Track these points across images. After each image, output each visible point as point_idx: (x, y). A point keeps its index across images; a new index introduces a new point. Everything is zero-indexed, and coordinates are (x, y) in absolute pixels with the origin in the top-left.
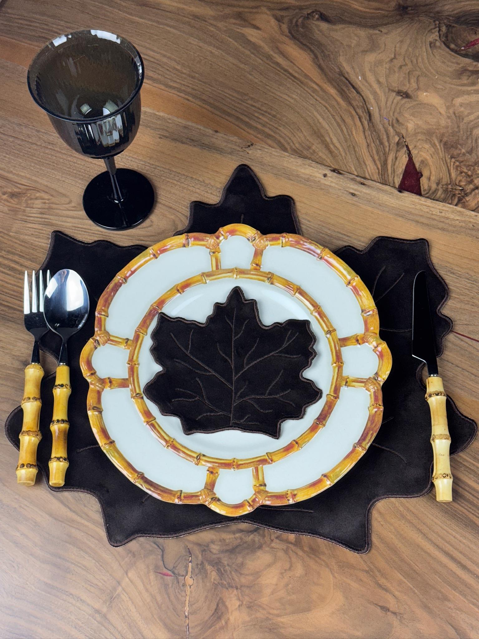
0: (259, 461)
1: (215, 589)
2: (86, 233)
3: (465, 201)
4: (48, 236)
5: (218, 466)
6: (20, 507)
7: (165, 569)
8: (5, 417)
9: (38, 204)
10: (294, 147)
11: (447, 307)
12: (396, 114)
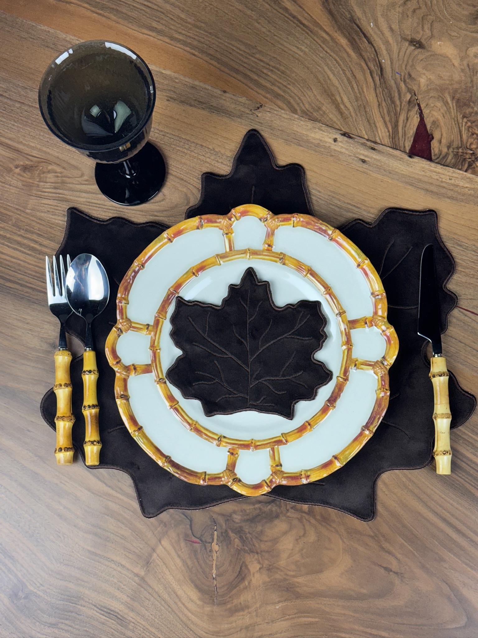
0: (275, 442)
1: (238, 554)
2: (100, 209)
3: (475, 166)
4: (64, 213)
5: (238, 448)
6: (61, 482)
7: (193, 537)
8: (39, 399)
9: (51, 177)
10: (303, 108)
11: (453, 281)
12: (408, 67)
